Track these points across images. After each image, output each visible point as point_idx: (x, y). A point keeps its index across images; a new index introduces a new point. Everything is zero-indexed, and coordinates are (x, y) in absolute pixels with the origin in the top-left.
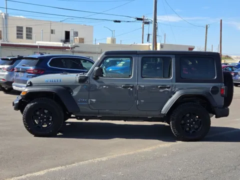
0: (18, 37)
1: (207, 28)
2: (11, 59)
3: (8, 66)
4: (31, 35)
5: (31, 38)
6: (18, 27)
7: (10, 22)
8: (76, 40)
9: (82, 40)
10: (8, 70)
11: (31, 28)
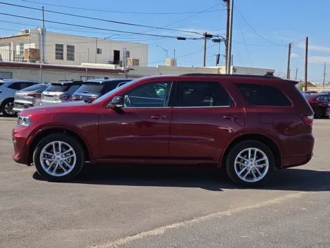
0: (57, 58)
1: (290, 48)
2: (65, 85)
3: (61, 93)
4: (73, 56)
5: (72, 59)
6: (57, 45)
7: (47, 38)
8: (129, 61)
9: (136, 62)
10: (61, 98)
11: (73, 47)
